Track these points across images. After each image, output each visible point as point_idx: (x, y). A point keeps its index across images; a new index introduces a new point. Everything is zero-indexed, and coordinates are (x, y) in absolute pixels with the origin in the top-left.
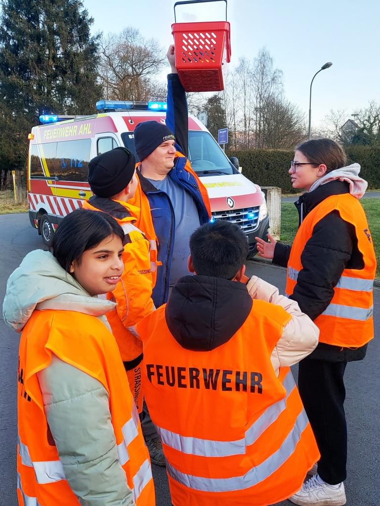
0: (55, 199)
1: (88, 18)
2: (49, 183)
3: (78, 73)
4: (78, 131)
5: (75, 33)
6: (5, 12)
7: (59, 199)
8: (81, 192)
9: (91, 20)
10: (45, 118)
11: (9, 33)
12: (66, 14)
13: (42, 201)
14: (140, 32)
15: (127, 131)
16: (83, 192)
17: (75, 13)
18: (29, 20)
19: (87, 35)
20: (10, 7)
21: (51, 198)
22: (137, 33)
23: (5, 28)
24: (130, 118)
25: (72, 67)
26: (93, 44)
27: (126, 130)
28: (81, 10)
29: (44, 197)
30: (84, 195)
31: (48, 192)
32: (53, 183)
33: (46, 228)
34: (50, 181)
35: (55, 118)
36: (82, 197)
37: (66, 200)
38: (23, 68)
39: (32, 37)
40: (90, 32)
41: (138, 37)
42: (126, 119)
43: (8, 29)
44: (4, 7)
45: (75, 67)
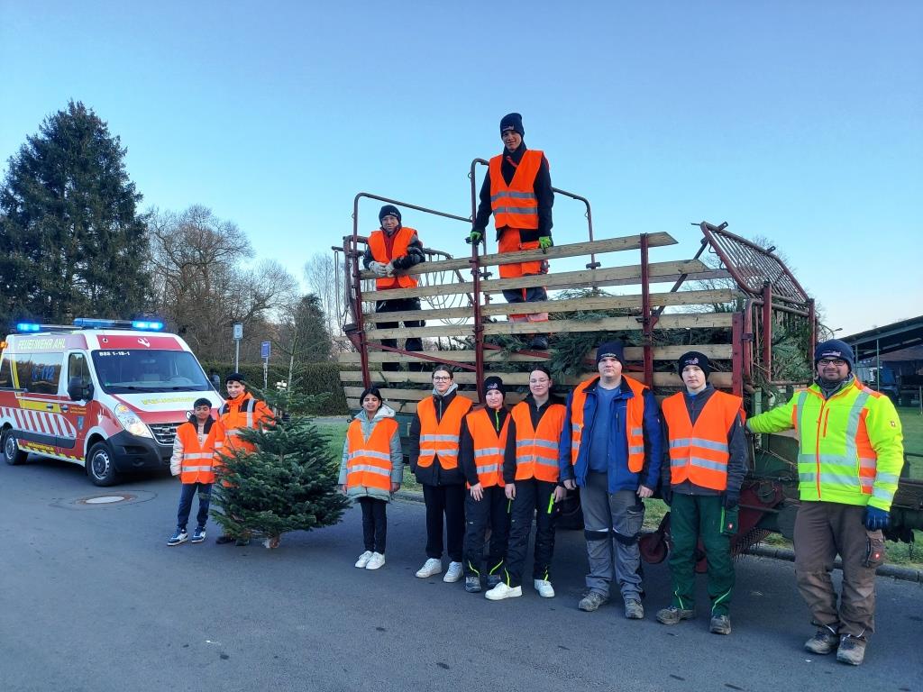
0: (22, 412)
1: (136, 192)
2: (18, 396)
3: (113, 258)
4: (53, 344)
5: (115, 207)
6: (14, 173)
7: (26, 412)
8: (49, 405)
9: (139, 197)
10: (24, 327)
11: (18, 197)
12: (103, 185)
13: (8, 414)
14: (213, 212)
15: (99, 349)
16: (51, 405)
17: (116, 185)
18: (49, 186)
19: (132, 213)
20: (22, 167)
21: (18, 411)
22: (208, 213)
23: (11, 191)
24: (105, 337)
25: (105, 249)
26: (139, 224)
27: (98, 347)
28: (125, 184)
29: (11, 410)
30: (52, 407)
31: (16, 404)
32: (22, 395)
33: (10, 444)
34: (19, 393)
35: (36, 327)
36: (49, 410)
37: (34, 413)
38: (32, 244)
39: (49, 207)
40: (136, 210)
41: (210, 218)
42: (100, 338)
43: (15, 193)
44: (13, 166)
45: (110, 250)
